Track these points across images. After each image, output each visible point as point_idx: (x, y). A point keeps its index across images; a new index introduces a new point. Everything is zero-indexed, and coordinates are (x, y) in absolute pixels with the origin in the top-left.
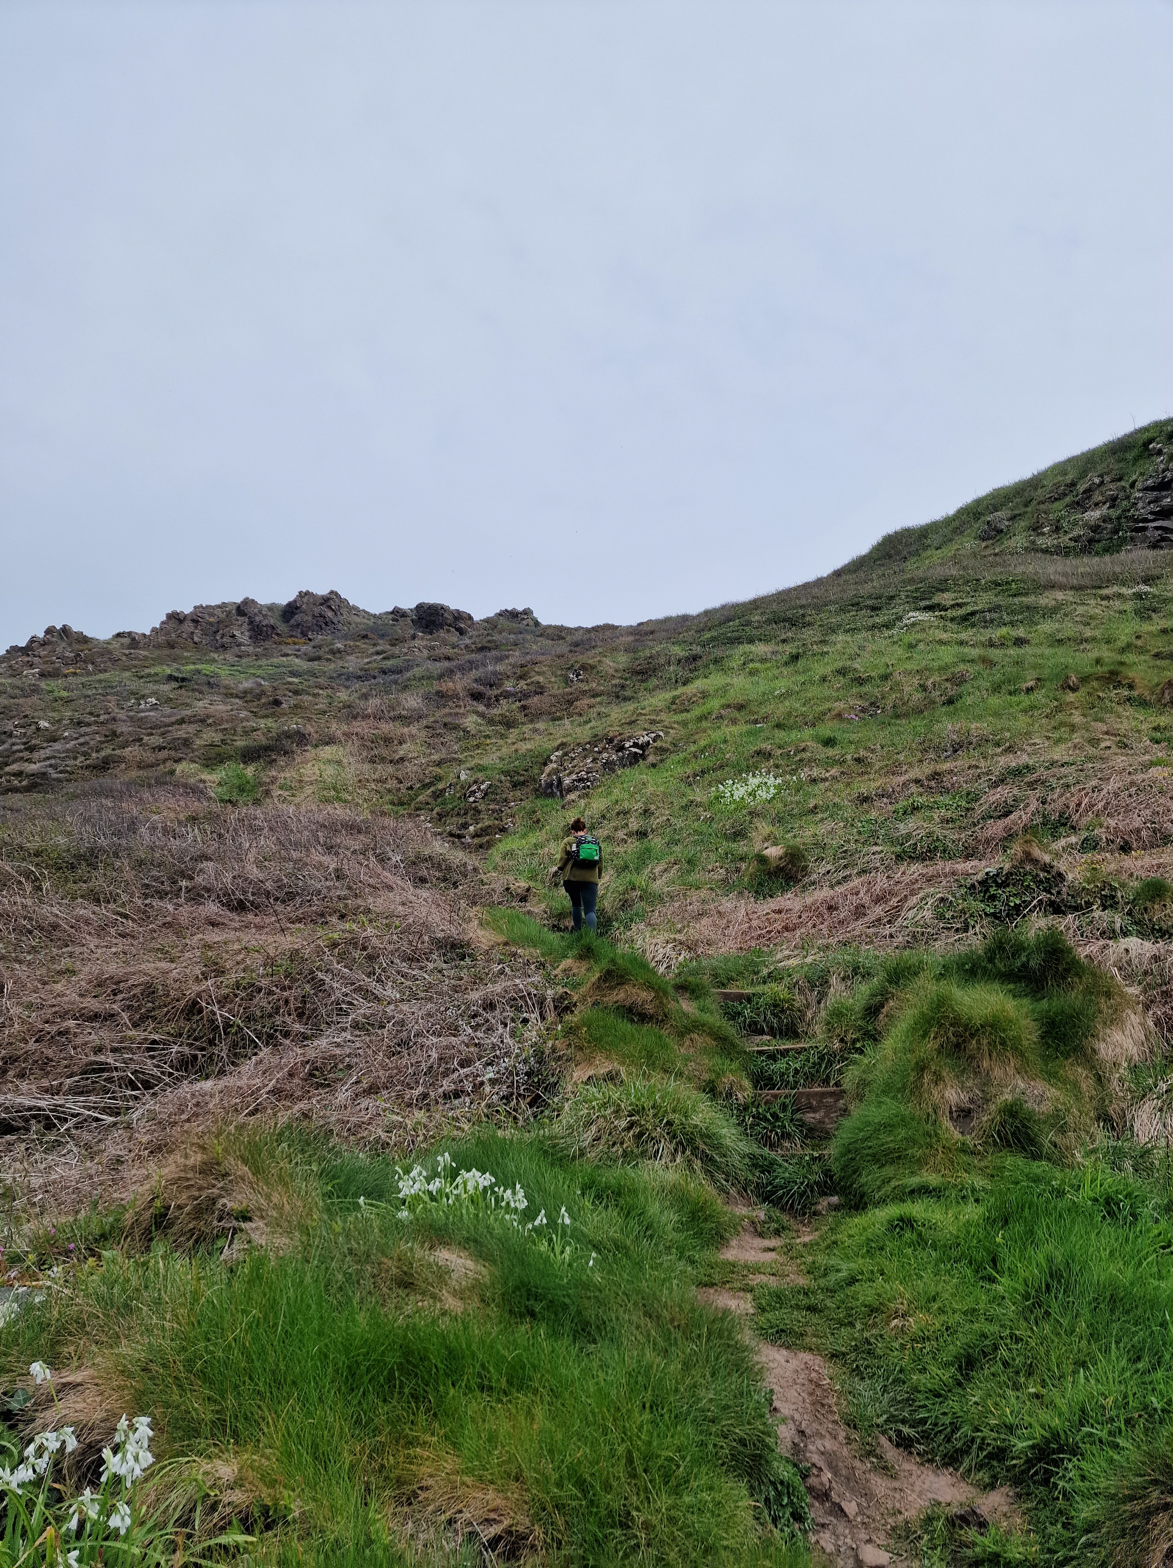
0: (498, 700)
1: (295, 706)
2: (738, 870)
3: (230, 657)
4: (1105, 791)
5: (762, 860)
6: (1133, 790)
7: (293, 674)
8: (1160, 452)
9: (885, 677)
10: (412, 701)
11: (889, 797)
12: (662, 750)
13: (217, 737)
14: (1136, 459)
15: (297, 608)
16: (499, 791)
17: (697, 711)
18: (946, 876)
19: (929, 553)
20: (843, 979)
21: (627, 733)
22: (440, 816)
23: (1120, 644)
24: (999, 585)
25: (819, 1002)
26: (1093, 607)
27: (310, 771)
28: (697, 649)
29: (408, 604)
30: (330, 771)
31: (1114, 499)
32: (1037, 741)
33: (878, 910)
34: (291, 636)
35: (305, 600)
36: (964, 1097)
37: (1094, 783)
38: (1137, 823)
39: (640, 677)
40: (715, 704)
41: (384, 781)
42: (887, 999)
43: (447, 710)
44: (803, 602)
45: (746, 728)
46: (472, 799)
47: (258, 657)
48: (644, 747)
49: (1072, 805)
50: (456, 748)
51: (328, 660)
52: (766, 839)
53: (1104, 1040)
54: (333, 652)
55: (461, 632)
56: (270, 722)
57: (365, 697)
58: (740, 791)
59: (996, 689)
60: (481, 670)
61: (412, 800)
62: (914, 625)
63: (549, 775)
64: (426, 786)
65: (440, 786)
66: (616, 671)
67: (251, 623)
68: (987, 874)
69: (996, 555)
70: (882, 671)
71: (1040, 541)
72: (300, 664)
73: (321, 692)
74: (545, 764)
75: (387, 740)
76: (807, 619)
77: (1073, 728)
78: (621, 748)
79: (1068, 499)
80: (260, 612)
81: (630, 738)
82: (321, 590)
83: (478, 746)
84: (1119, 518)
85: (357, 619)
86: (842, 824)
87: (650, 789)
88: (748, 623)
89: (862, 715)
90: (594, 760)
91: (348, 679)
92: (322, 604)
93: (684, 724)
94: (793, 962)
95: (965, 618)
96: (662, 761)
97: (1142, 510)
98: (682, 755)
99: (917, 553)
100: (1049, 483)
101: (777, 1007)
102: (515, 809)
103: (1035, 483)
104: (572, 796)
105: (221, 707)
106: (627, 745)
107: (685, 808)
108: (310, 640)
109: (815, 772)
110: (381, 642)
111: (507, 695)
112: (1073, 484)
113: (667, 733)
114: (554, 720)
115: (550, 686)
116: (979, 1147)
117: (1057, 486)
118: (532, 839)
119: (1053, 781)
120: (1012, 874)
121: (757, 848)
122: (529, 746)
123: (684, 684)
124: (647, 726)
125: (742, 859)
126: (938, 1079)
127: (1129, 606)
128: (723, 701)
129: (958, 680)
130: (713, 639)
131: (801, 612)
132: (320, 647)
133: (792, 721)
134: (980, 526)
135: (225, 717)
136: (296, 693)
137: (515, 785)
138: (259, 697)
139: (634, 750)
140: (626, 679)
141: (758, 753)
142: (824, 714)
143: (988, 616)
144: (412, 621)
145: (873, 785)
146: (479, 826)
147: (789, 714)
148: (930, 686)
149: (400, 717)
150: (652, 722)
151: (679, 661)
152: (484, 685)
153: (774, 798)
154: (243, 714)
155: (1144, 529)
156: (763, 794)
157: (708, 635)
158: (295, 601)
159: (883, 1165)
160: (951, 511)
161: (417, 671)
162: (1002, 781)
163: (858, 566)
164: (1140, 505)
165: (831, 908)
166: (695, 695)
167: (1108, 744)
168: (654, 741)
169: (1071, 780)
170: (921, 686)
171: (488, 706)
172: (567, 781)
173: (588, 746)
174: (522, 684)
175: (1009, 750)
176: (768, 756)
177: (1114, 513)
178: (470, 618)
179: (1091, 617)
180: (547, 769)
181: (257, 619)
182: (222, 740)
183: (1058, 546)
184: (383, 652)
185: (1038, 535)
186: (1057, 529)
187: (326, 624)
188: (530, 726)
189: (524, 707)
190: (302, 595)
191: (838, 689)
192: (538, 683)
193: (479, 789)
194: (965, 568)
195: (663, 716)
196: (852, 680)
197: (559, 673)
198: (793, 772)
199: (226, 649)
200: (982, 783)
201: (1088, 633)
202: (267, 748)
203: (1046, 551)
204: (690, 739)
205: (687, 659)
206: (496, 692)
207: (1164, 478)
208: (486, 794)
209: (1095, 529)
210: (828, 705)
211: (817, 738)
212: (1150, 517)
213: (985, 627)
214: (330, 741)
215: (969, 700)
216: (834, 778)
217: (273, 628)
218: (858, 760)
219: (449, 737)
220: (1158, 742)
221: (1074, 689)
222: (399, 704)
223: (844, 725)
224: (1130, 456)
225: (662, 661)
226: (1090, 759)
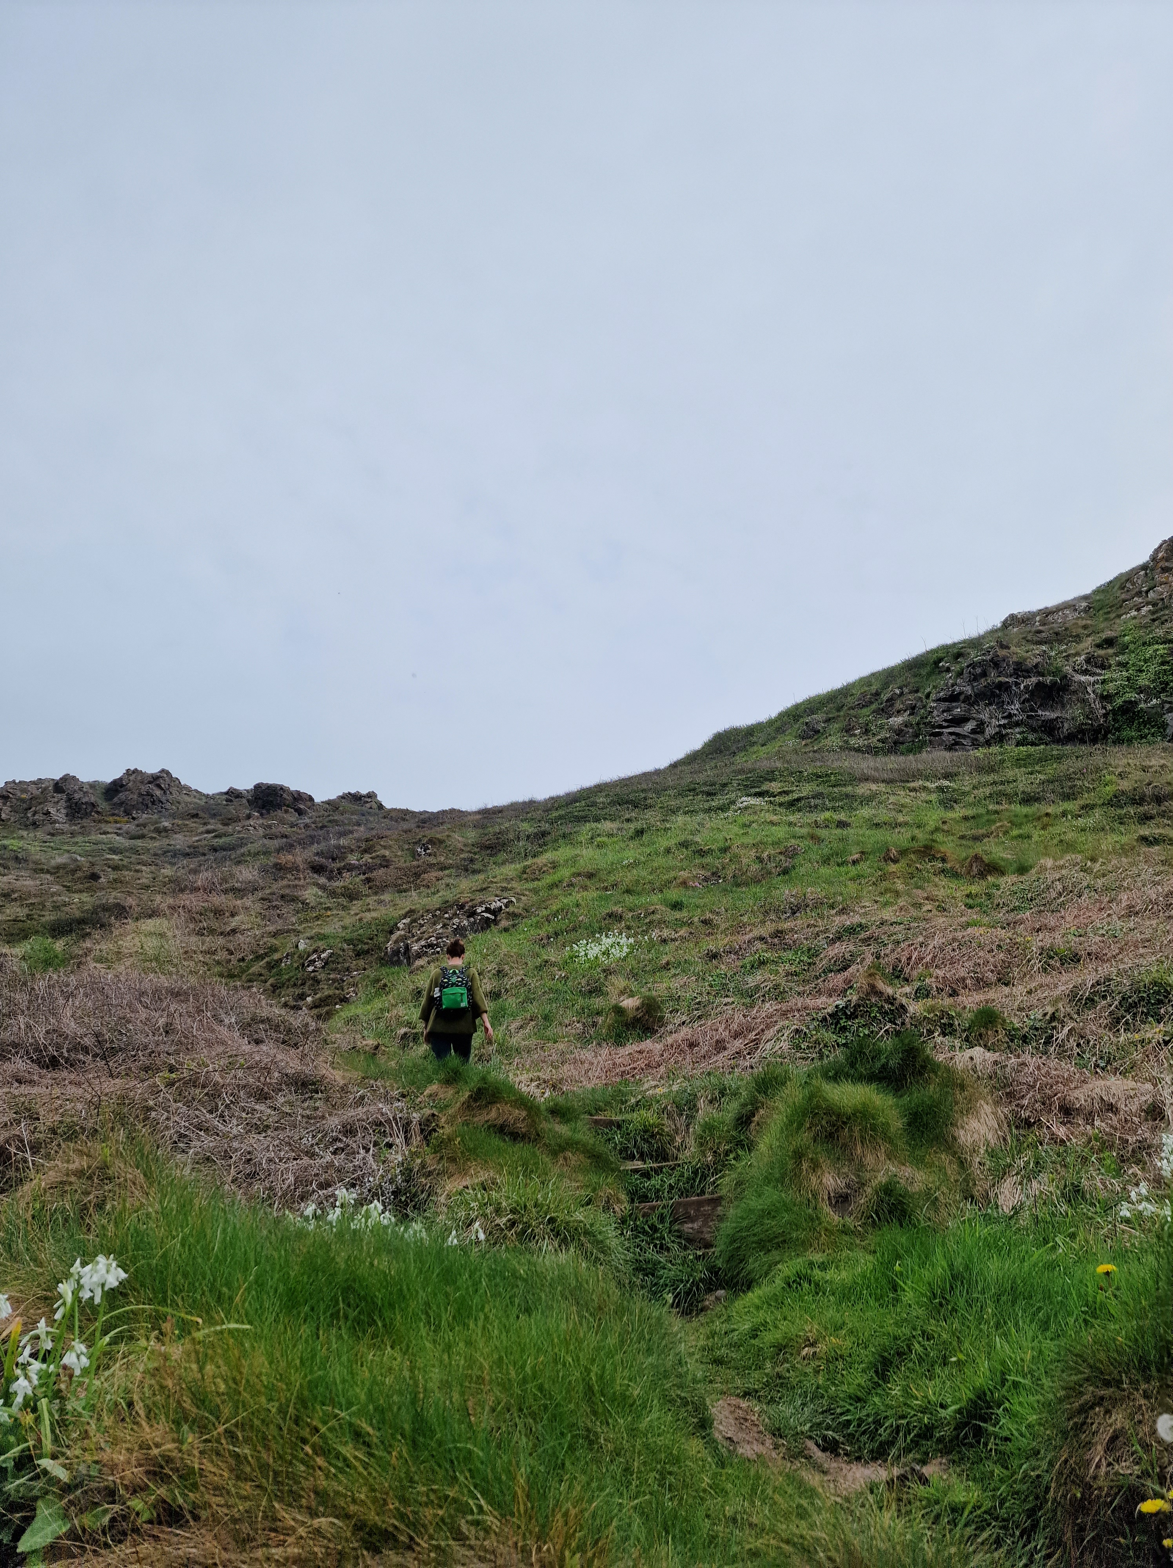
0: (340, 873)
1: (115, 880)
2: (594, 1024)
3: (39, 834)
4: (931, 947)
5: (619, 1011)
6: (956, 944)
7: (113, 851)
8: (948, 670)
9: (725, 850)
10: (247, 874)
11: (736, 953)
12: (514, 915)
13: (22, 913)
14: (929, 675)
15: (122, 786)
16: (341, 960)
17: (548, 879)
18: (799, 1010)
19: (755, 748)
20: (711, 1102)
21: (479, 897)
22: (275, 987)
23: (929, 828)
24: (820, 777)
25: (688, 1126)
26: (902, 797)
27: (129, 943)
28: (546, 826)
29: (245, 784)
30: (151, 944)
31: (913, 708)
32: (867, 904)
33: (738, 1044)
34: (113, 815)
35: (132, 778)
36: (841, 1183)
37: (921, 939)
38: (962, 973)
39: (489, 852)
40: (565, 873)
41: (214, 953)
42: (757, 1109)
43: (285, 882)
44: (644, 786)
45: (595, 894)
46: (311, 969)
47: (73, 834)
48: (496, 912)
49: (904, 959)
50: (294, 920)
51: (152, 838)
52: (622, 993)
53: (963, 1127)
54: (158, 831)
55: (300, 812)
56: (85, 897)
57: (195, 872)
58: (594, 950)
59: (826, 861)
60: (323, 844)
61: (243, 971)
62: (746, 808)
63: (396, 942)
64: (259, 958)
65: (276, 956)
66: (465, 845)
67: (69, 800)
68: (837, 1007)
69: (814, 752)
70: (721, 844)
71: (853, 741)
72: (121, 841)
73: (144, 868)
74: (391, 932)
75: (218, 912)
76: (649, 801)
77: (897, 894)
78: (472, 914)
79: (874, 707)
80: (81, 789)
81: (481, 903)
82: (151, 768)
83: (317, 918)
84: (918, 724)
85: (187, 799)
86: (694, 978)
87: (504, 949)
88: (594, 804)
89: (705, 884)
90: (445, 926)
91: (174, 856)
92: (150, 782)
93: (536, 891)
94: (660, 1091)
95: (792, 804)
96: (514, 926)
97: (938, 717)
98: (534, 920)
99: (744, 749)
100: (857, 692)
101: (648, 1133)
102: (357, 978)
103: (845, 692)
104: (419, 962)
105: (29, 882)
106: (479, 911)
107: (539, 968)
108: (134, 818)
109: (666, 933)
110: (212, 821)
111: (350, 868)
112: (877, 694)
113: (519, 900)
114: (400, 892)
115: (396, 860)
116: (859, 1228)
117: (864, 694)
118: (378, 1004)
119: (885, 938)
120: (859, 1006)
121: (613, 1002)
122: (374, 914)
123: (534, 856)
124: (498, 892)
125: (598, 1013)
126: (815, 1166)
127: (933, 797)
128: (573, 870)
129: (791, 853)
130: (560, 817)
131: (643, 795)
132: (144, 825)
133: (639, 888)
134: (799, 727)
135: (33, 891)
136: (115, 868)
137: (358, 954)
138: (74, 872)
139: (486, 915)
140: (475, 853)
141: (610, 915)
142: (671, 882)
143: (813, 802)
144: (248, 801)
145: (721, 943)
146: (318, 996)
147: (637, 881)
148: (766, 858)
149: (233, 890)
150: (504, 889)
151: (528, 837)
152: (326, 858)
153: (627, 956)
154: (55, 888)
155: (940, 734)
156: (616, 953)
157: (555, 814)
158: (121, 779)
159: (769, 1251)
160: (774, 714)
161: (252, 847)
162: (839, 938)
163: (692, 758)
164: (935, 713)
165: (692, 1045)
166: (546, 865)
167: (929, 907)
168: (507, 906)
169: (900, 937)
170: (757, 858)
171: (330, 879)
172: (415, 947)
173: (438, 912)
174: (367, 857)
175: (843, 911)
176: (619, 918)
177: (915, 720)
178: (311, 799)
179: (902, 806)
180: (394, 937)
181: (77, 796)
182: (28, 915)
183: (869, 746)
184: (214, 831)
185: (851, 736)
186: (867, 731)
187: (153, 803)
188: (375, 898)
189: (368, 880)
190: (129, 773)
191: (682, 860)
192: (384, 856)
193: (319, 957)
194: (788, 762)
195: (514, 884)
196: (694, 852)
197: (406, 847)
198: (644, 933)
199: (38, 826)
200: (821, 941)
201: (901, 819)
202: (82, 922)
203: (858, 750)
204: (542, 904)
205: (536, 835)
206: (338, 864)
207: (954, 691)
208: (326, 963)
209: (899, 732)
210: (672, 874)
211: (665, 902)
212: (945, 724)
213: (811, 812)
214: (153, 914)
215: (802, 871)
216: (683, 938)
217: (93, 805)
218: (705, 922)
219: (287, 909)
220: (971, 907)
221: (895, 861)
222: (232, 876)
223: (690, 892)
224: (924, 672)
225: (511, 836)
226: (915, 919)
